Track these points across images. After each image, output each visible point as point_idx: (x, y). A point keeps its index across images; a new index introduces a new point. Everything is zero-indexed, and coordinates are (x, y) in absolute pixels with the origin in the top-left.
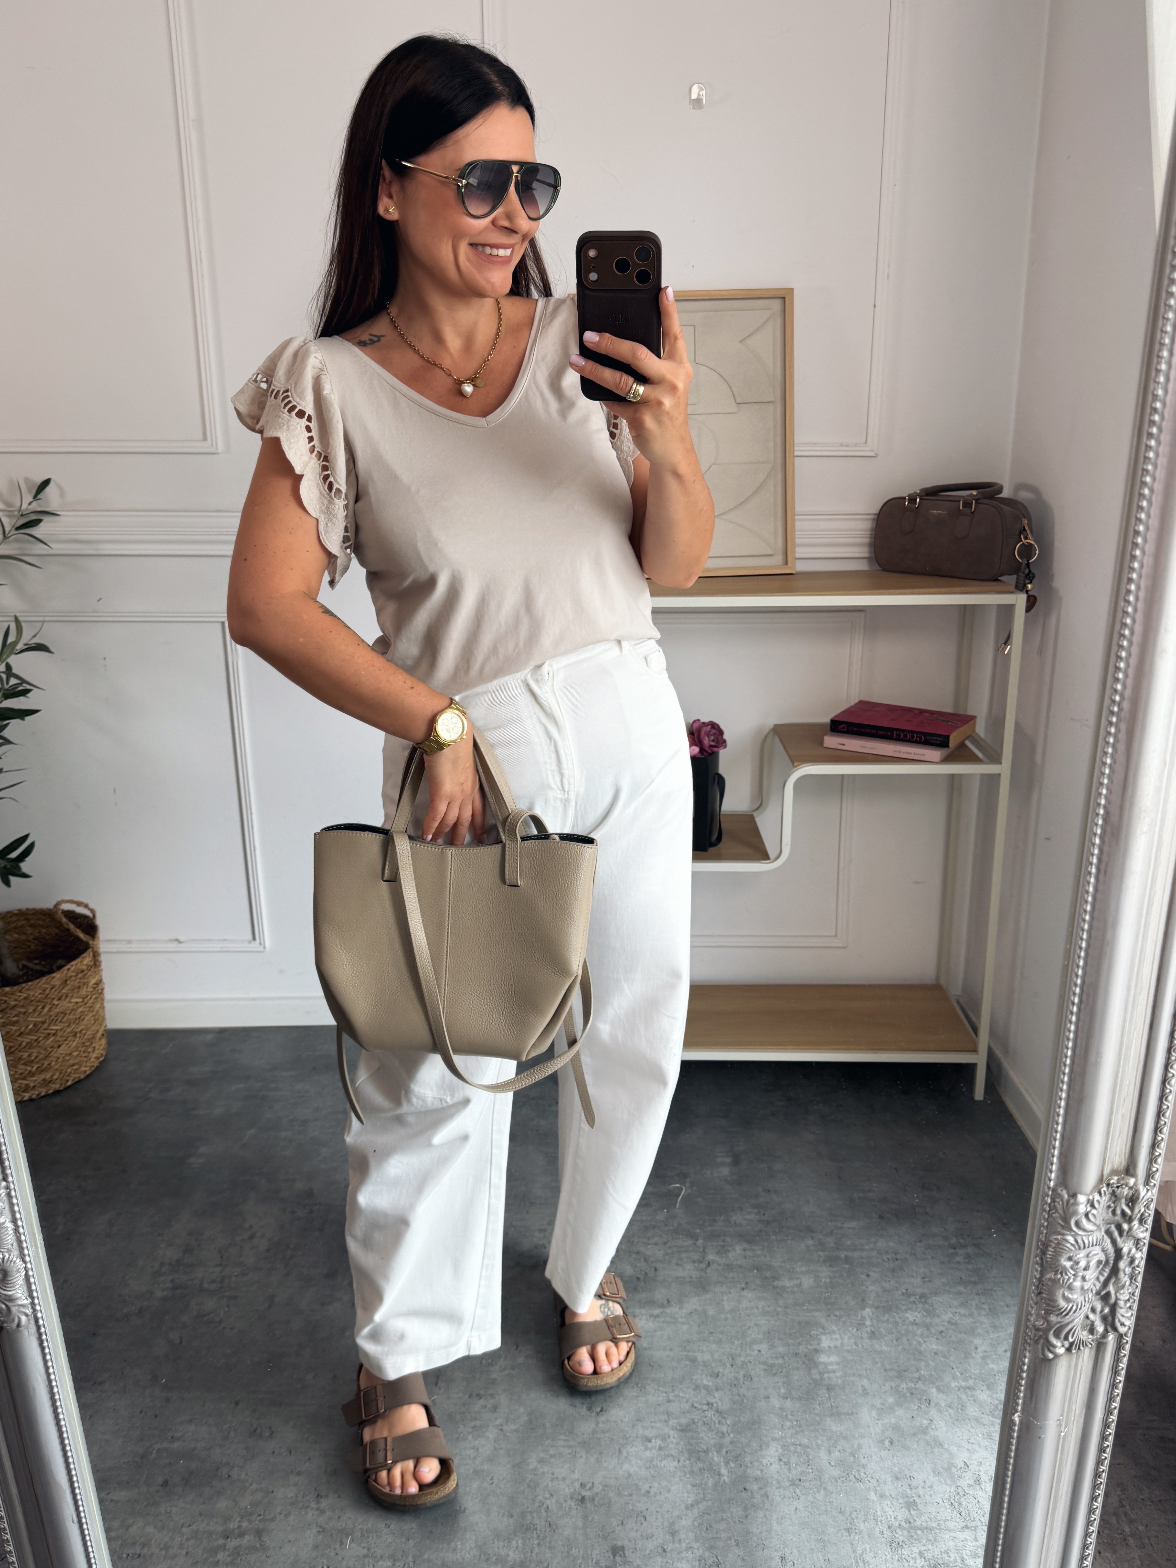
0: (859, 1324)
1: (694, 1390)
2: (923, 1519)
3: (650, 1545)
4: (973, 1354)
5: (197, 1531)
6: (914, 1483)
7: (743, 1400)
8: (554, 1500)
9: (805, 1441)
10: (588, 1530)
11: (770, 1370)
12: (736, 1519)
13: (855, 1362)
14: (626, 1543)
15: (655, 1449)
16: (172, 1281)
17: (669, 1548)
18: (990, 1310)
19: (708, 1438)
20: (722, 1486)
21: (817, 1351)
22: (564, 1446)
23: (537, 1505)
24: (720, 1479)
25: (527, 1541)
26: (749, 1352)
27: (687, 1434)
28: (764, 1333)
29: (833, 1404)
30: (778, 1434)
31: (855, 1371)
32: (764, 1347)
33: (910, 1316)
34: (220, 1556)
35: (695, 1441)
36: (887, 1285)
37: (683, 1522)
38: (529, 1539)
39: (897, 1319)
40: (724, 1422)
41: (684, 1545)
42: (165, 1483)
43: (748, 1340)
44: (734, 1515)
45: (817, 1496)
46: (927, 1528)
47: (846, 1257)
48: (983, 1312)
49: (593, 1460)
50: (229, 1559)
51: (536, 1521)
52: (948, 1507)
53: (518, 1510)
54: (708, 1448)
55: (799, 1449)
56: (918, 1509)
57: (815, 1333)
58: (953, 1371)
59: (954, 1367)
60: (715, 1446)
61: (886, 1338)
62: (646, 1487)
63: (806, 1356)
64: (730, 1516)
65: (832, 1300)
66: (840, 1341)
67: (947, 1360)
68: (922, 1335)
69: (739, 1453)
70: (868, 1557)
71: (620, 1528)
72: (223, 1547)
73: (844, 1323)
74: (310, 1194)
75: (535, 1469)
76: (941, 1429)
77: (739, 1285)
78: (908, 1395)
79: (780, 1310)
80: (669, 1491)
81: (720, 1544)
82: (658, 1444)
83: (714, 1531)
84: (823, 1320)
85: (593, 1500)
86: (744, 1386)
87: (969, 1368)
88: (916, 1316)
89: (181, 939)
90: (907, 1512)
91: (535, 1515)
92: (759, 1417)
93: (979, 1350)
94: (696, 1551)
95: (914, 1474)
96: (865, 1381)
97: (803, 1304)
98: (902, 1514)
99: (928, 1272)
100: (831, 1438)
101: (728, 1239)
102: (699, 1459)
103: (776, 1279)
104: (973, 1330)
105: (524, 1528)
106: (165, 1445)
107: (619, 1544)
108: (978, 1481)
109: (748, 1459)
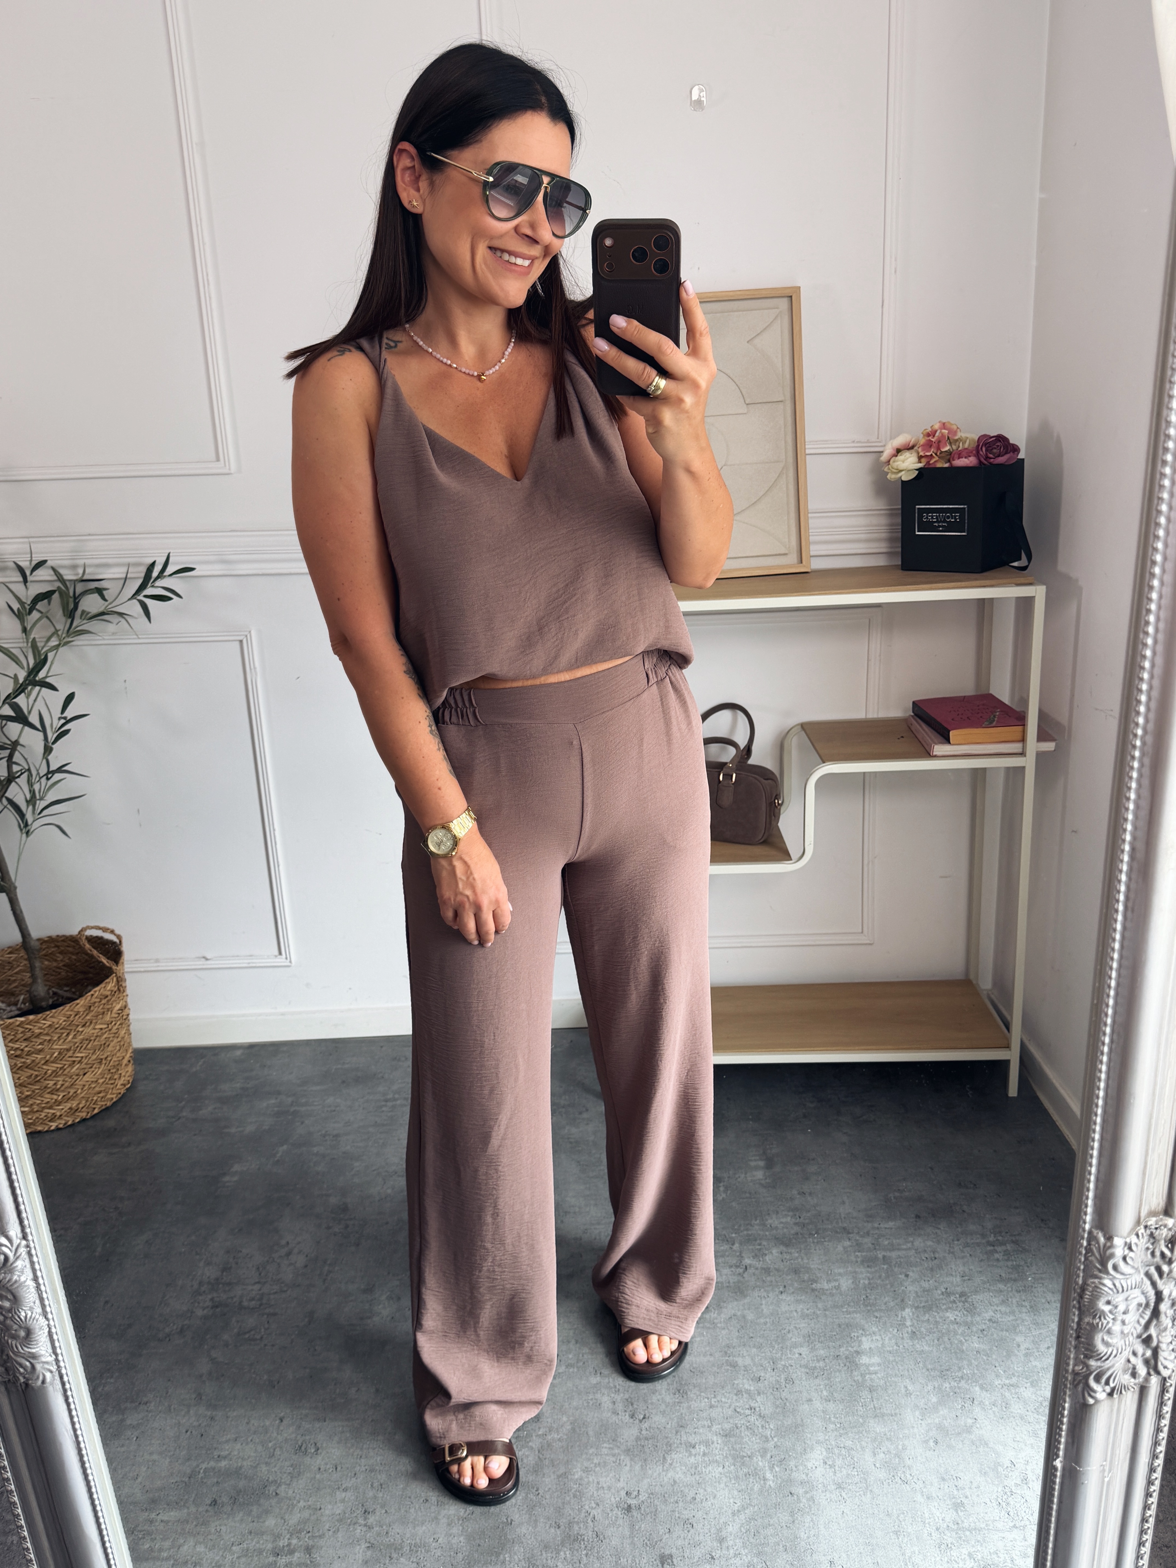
0: (900, 1325)
1: (736, 1395)
2: (971, 1519)
3: (698, 1553)
4: (1016, 1352)
5: (248, 1550)
6: (960, 1483)
7: (785, 1404)
8: (599, 1511)
9: (849, 1443)
10: (636, 1539)
11: (812, 1372)
12: (784, 1524)
13: (897, 1363)
14: (674, 1551)
15: (699, 1455)
16: (212, 1299)
17: (717, 1556)
18: (1031, 1307)
19: (751, 1443)
20: (768, 1491)
21: (857, 1353)
22: (607, 1455)
23: (583, 1515)
24: (765, 1484)
25: (575, 1552)
26: (789, 1356)
27: (731, 1439)
28: (804, 1336)
29: (876, 1405)
30: (821, 1436)
31: (897, 1372)
32: (804, 1350)
33: (950, 1315)
35: (738, 1447)
36: (926, 1285)
37: (731, 1529)
38: (577, 1550)
39: (938, 1319)
40: (767, 1427)
41: (732, 1551)
42: (214, 1503)
43: (788, 1343)
44: (781, 1521)
45: (863, 1498)
46: (975, 1529)
47: (884, 1257)
48: (1024, 1310)
49: (637, 1467)
51: (582, 1531)
52: (996, 1507)
53: (564, 1521)
54: (752, 1453)
55: (843, 1451)
56: (966, 1511)
57: (856, 1335)
58: (995, 1369)
59: (997, 1365)
60: (759, 1451)
61: (927, 1338)
62: (692, 1494)
63: (847, 1358)
64: (777, 1521)
65: (871, 1301)
66: (881, 1343)
67: (990, 1359)
68: (963, 1334)
69: (783, 1457)
70: (917, 1559)
71: (667, 1535)
73: (884, 1324)
74: (345, 1209)
75: (581, 1479)
76: (986, 1428)
77: (776, 1289)
78: (952, 1394)
79: (818, 1312)
80: (714, 1497)
81: (768, 1549)
82: (702, 1450)
83: (762, 1537)
84: (862, 1322)
85: (640, 1508)
86: (786, 1390)
87: (1012, 1366)
88: (957, 1316)
89: (209, 958)
90: (955, 1513)
91: (582, 1526)
92: (802, 1420)
93: (1022, 1347)
94: (745, 1557)
95: (960, 1475)
96: (907, 1380)
97: (842, 1306)
98: (950, 1515)
99: (967, 1270)
100: (874, 1440)
101: (764, 1243)
102: (743, 1464)
103: (814, 1281)
104: (1015, 1328)
105: (572, 1539)
106: (212, 1464)
107: (667, 1552)
108: (1025, 1480)
109: (792, 1463)
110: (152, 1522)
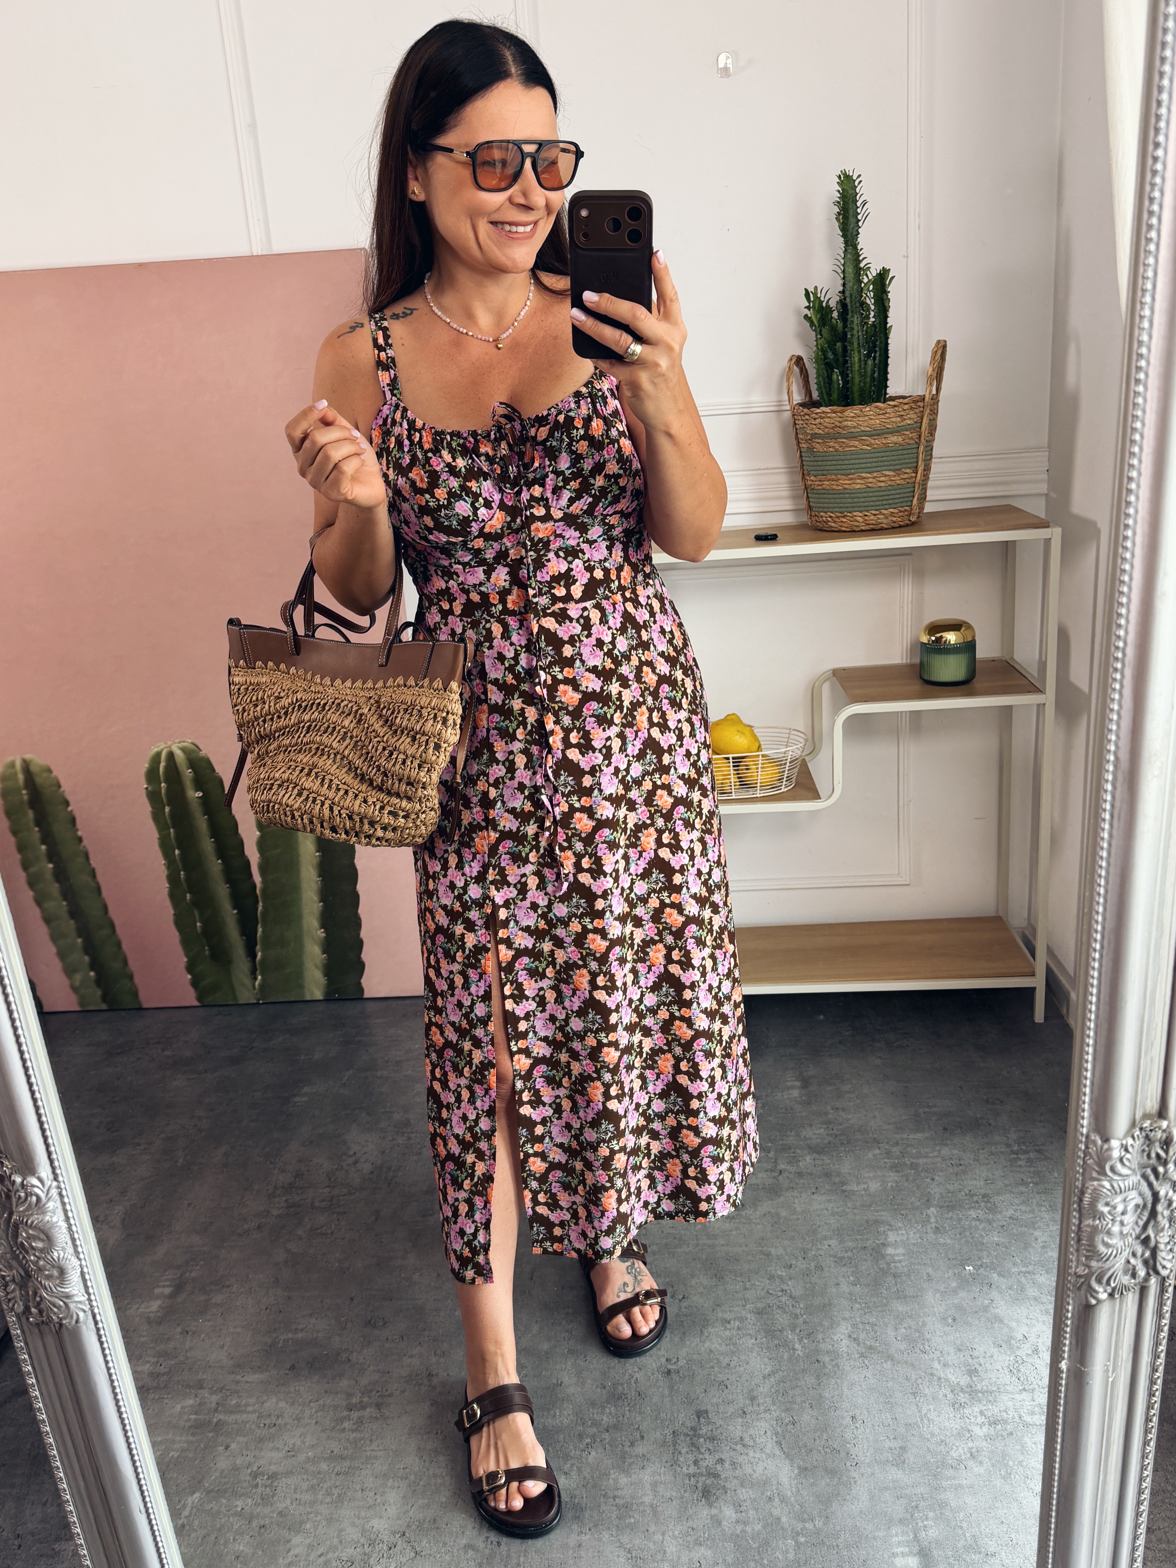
0: (924, 1221)
1: (769, 1279)
2: (984, 1383)
3: (731, 1409)
5: (324, 1405)
6: (975, 1353)
7: (814, 1287)
8: (642, 1374)
9: (873, 1320)
10: (675, 1398)
11: (840, 1261)
12: (810, 1386)
13: (920, 1253)
14: (709, 1407)
15: (734, 1329)
16: (286, 1201)
19: (782, 1319)
20: (796, 1359)
21: (884, 1244)
23: (627, 1377)
24: (794, 1353)
25: (619, 1408)
26: (819, 1246)
27: (764, 1316)
28: (834, 1231)
29: (899, 1289)
30: (847, 1314)
31: (920, 1260)
32: (834, 1242)
33: (973, 1214)
34: (346, 1425)
35: (769, 1322)
36: (950, 1187)
37: (761, 1389)
38: (621, 1406)
39: (961, 1217)
40: (797, 1306)
41: (762, 1408)
42: (293, 1367)
43: (819, 1236)
44: (808, 1383)
45: (885, 1365)
46: (987, 1391)
47: (912, 1163)
48: (1043, 1209)
49: (677, 1339)
50: (354, 1427)
51: (627, 1391)
52: (1008, 1373)
53: (610, 1383)
54: (782, 1328)
55: (867, 1327)
56: (979, 1376)
57: (882, 1229)
58: (1014, 1259)
59: (1015, 1255)
60: (789, 1326)
61: (950, 1233)
62: (726, 1361)
63: (873, 1249)
64: (804, 1383)
65: (898, 1201)
66: (906, 1236)
67: (1008, 1250)
68: (984, 1229)
69: (811, 1331)
70: (932, 1415)
71: (703, 1395)
72: (348, 1418)
73: (910, 1220)
76: (1002, 1307)
77: (809, 1190)
78: (970, 1279)
79: (848, 1210)
80: (747, 1364)
81: (795, 1406)
82: (736, 1325)
83: (790, 1396)
84: (890, 1219)
85: (678, 1373)
86: (815, 1276)
87: (1026, 1255)
88: (979, 1214)
90: (968, 1378)
91: (626, 1386)
92: (830, 1301)
94: (774, 1412)
95: (976, 1346)
96: (930, 1268)
97: (870, 1205)
98: (964, 1380)
99: (991, 1176)
100: (897, 1317)
101: (799, 1151)
102: (773, 1337)
103: (843, 1183)
104: (1034, 1224)
105: (616, 1397)
106: (290, 1335)
107: (703, 1408)
108: (1036, 1351)
109: (820, 1336)
110: (237, 1382)
